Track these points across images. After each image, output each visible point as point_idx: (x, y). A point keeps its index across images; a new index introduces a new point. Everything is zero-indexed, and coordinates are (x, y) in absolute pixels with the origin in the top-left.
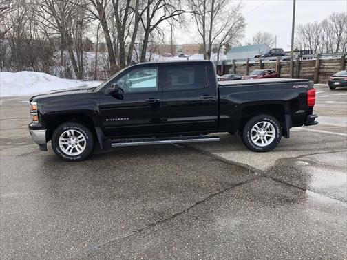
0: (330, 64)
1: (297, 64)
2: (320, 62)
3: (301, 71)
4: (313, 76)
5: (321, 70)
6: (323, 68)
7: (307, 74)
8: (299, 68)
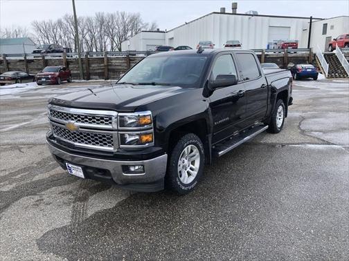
0: (117, 61)
1: (86, 61)
2: (108, 59)
3: (91, 68)
4: (103, 73)
5: (110, 67)
6: (111, 65)
7: (98, 71)
8: (89, 65)
